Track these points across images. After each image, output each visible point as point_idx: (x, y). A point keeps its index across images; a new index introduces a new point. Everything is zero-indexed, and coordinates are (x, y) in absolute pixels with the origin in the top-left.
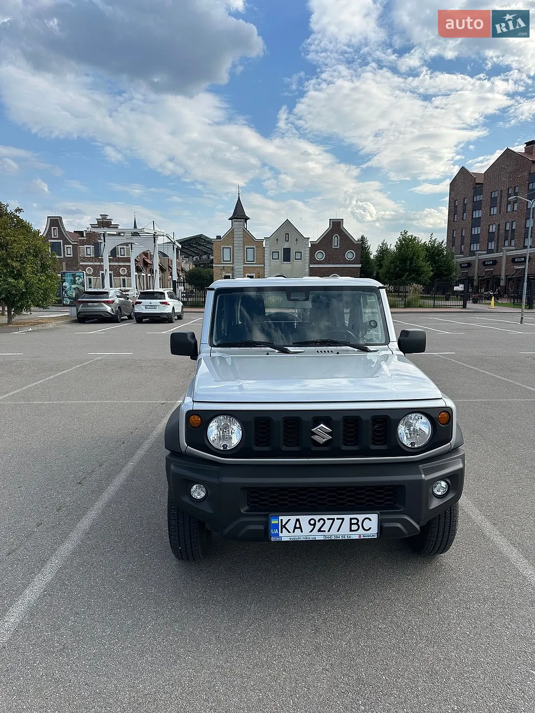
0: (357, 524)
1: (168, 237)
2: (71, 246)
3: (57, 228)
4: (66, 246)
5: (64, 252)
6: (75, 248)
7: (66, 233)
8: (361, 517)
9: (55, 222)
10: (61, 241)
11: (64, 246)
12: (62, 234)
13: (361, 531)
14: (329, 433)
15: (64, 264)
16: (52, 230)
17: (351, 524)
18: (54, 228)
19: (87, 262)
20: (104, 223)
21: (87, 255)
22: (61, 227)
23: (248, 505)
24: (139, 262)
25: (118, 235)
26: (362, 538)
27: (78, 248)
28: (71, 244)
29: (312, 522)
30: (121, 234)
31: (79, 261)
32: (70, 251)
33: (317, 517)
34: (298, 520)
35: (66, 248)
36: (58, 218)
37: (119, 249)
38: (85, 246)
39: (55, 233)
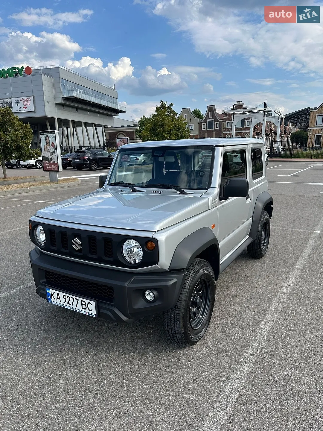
0: (85, 305)
1: (275, 112)
2: (219, 122)
3: (212, 112)
4: (216, 123)
5: (215, 126)
6: (221, 123)
7: (217, 114)
8: (87, 301)
9: (211, 109)
10: (214, 120)
11: (215, 123)
12: (214, 116)
13: (87, 310)
14: (80, 245)
15: (214, 133)
16: (209, 113)
17: (82, 304)
18: (210, 112)
19: (227, 131)
20: (239, 106)
21: (227, 127)
22: (214, 111)
23: (46, 279)
24: (258, 129)
25: (243, 113)
26: (88, 315)
27: (223, 123)
28: (219, 121)
29: (65, 297)
30: (245, 113)
31: (222, 131)
32: (218, 126)
33: (67, 295)
34: (58, 294)
35: (216, 124)
36: (213, 106)
37: (246, 122)
38: (227, 122)
39: (211, 115)
